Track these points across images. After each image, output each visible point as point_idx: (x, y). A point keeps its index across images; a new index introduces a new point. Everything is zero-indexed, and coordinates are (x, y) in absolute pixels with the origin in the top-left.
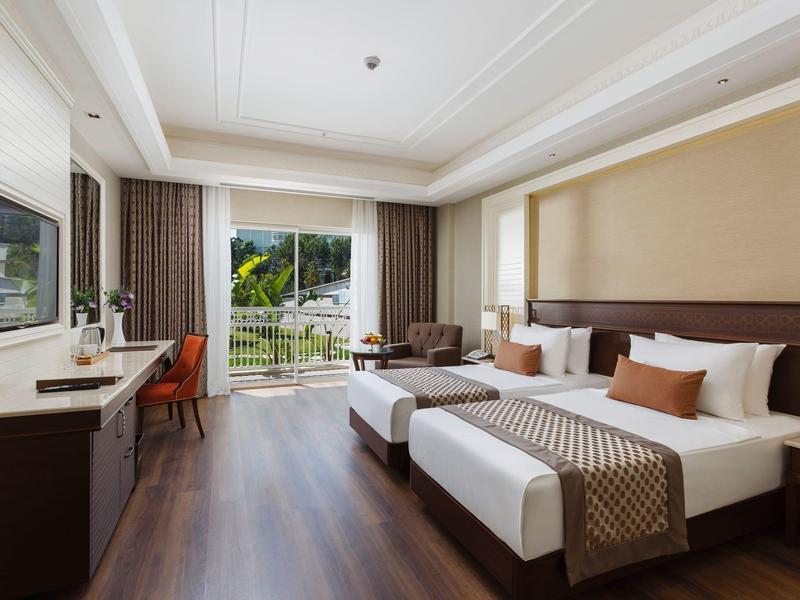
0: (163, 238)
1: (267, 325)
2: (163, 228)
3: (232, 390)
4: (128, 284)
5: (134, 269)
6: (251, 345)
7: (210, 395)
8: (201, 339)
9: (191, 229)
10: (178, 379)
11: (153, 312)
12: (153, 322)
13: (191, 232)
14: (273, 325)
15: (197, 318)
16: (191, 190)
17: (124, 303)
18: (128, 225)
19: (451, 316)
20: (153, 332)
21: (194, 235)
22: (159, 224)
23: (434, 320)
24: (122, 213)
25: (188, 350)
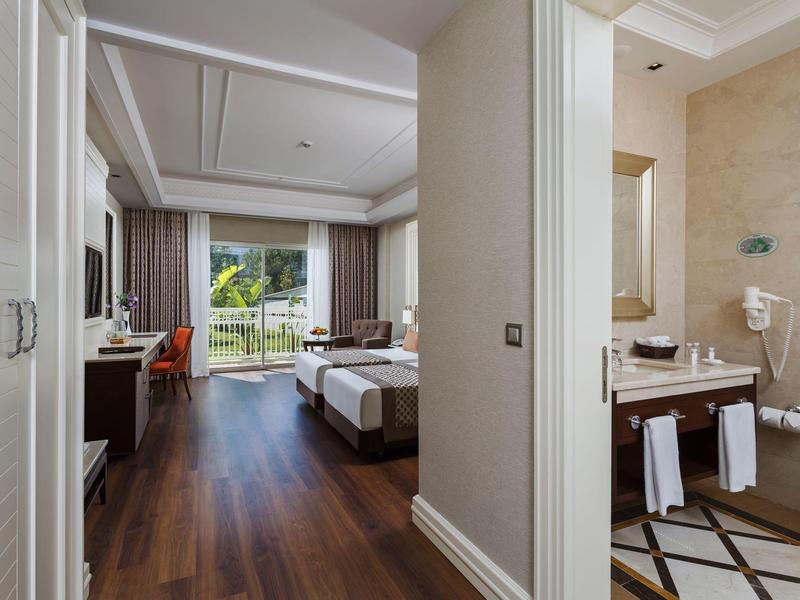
0: (157, 254)
1: (240, 323)
2: (157, 246)
3: (211, 374)
4: (129, 289)
5: (134, 278)
6: (227, 344)
7: (193, 376)
8: (189, 330)
9: (179, 246)
10: (172, 359)
11: (149, 311)
12: (149, 319)
13: (178, 249)
14: (245, 323)
15: (183, 316)
16: (179, 217)
17: (131, 304)
18: (129, 244)
19: (388, 314)
20: (149, 326)
21: (181, 252)
22: (154, 243)
23: (375, 316)
24: (124, 235)
25: (178, 338)
